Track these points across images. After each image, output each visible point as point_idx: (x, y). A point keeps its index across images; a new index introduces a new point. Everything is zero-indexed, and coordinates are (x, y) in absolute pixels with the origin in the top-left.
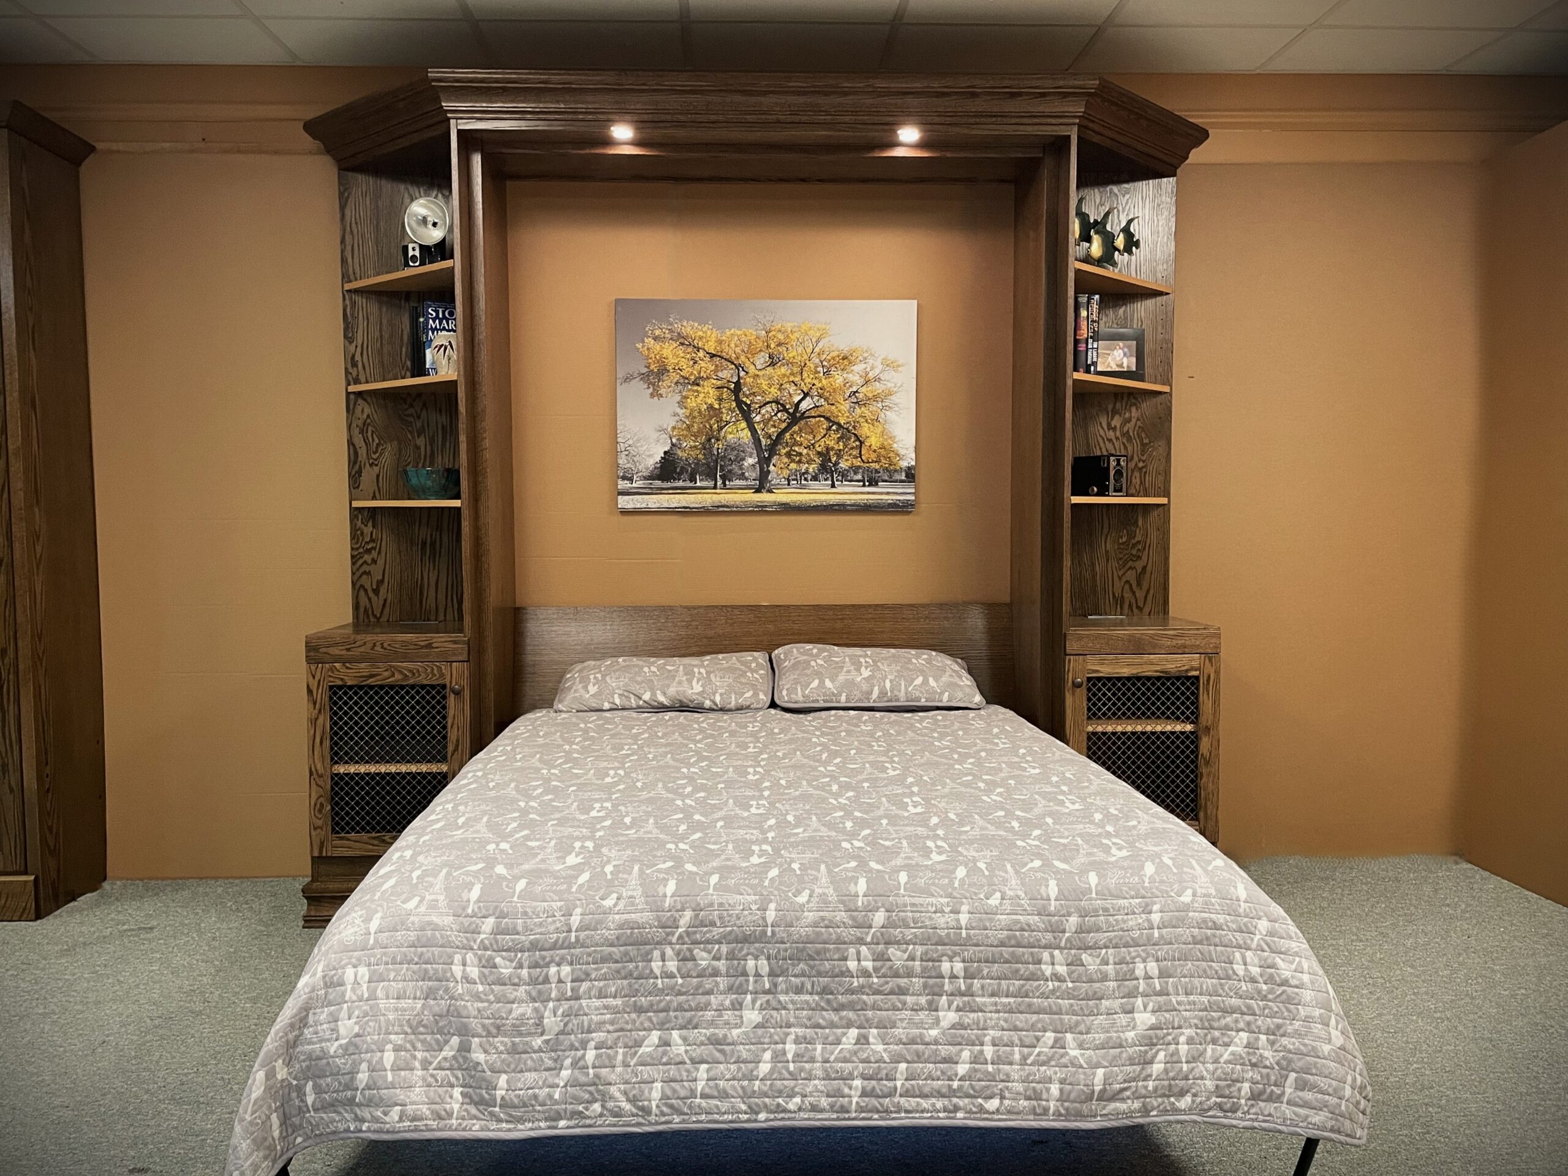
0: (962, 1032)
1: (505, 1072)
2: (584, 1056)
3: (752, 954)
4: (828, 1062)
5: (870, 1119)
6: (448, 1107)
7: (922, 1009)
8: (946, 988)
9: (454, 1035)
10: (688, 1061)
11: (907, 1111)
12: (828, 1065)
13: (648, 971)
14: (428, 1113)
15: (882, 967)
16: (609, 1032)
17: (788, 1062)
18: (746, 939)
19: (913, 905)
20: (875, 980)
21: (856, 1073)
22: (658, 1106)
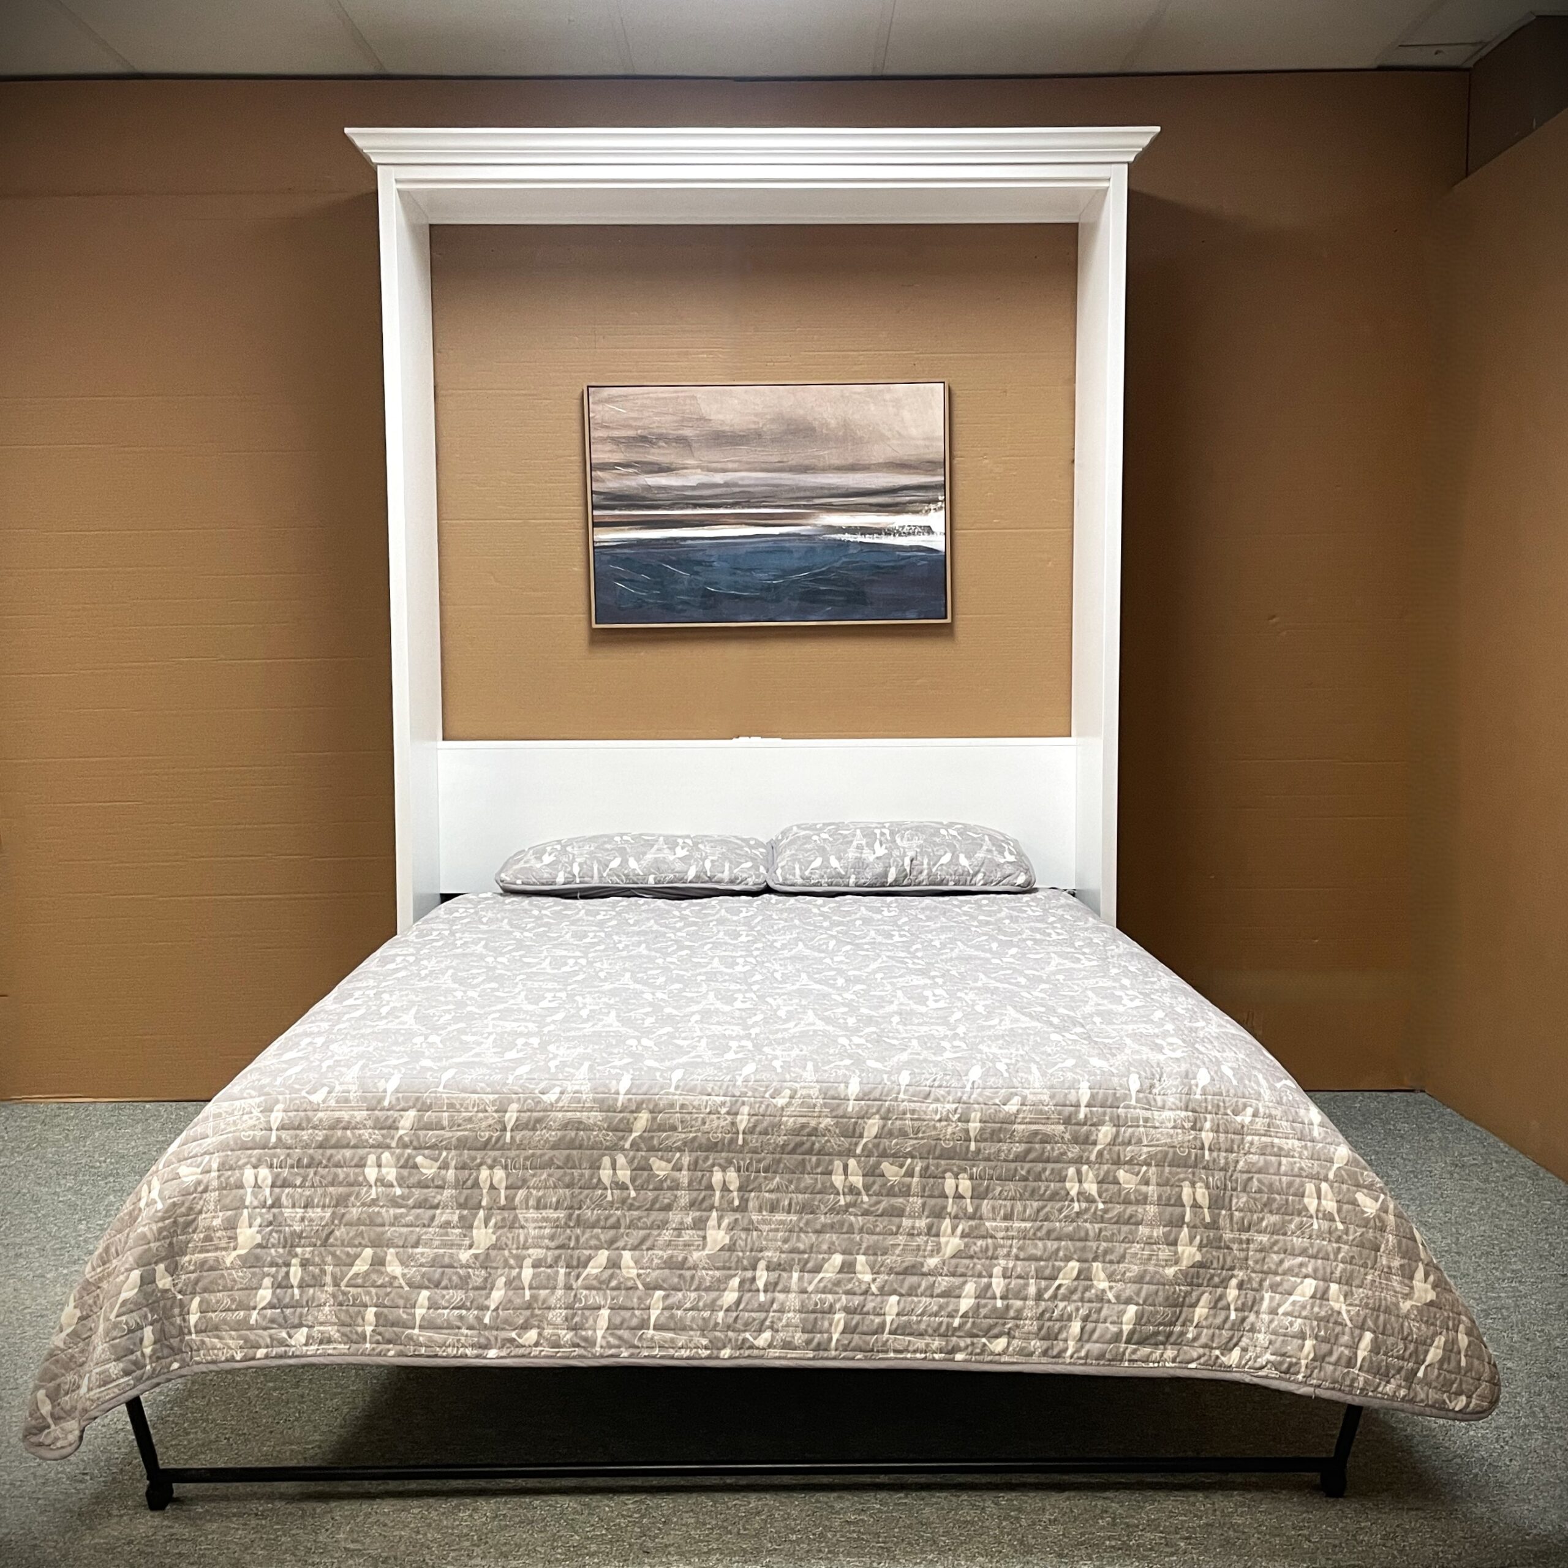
0: (967, 1261)
1: (427, 1288)
2: (520, 1274)
3: (720, 1165)
4: (806, 1292)
5: (853, 1359)
6: (360, 1329)
7: (919, 1234)
8: (951, 1207)
9: (366, 1246)
10: (640, 1286)
11: (896, 1351)
12: (806, 1296)
13: (595, 1181)
14: (337, 1336)
15: (874, 1183)
16: (548, 1248)
17: (758, 1290)
18: (712, 1147)
19: (913, 1112)
20: (866, 1199)
21: (838, 1306)
22: (604, 1337)
